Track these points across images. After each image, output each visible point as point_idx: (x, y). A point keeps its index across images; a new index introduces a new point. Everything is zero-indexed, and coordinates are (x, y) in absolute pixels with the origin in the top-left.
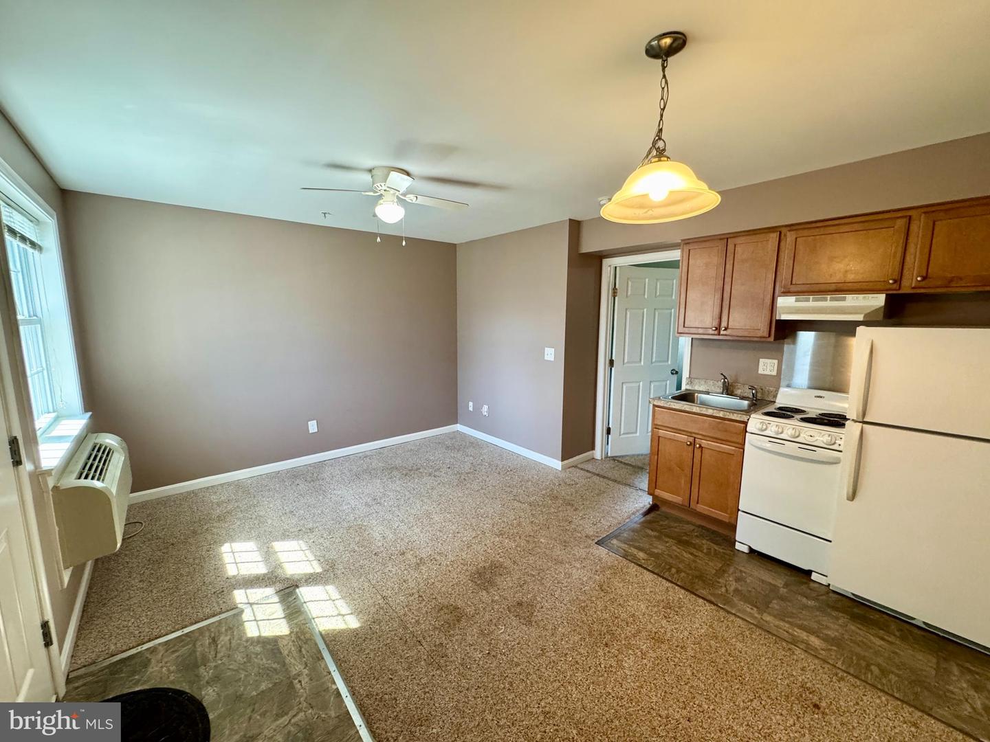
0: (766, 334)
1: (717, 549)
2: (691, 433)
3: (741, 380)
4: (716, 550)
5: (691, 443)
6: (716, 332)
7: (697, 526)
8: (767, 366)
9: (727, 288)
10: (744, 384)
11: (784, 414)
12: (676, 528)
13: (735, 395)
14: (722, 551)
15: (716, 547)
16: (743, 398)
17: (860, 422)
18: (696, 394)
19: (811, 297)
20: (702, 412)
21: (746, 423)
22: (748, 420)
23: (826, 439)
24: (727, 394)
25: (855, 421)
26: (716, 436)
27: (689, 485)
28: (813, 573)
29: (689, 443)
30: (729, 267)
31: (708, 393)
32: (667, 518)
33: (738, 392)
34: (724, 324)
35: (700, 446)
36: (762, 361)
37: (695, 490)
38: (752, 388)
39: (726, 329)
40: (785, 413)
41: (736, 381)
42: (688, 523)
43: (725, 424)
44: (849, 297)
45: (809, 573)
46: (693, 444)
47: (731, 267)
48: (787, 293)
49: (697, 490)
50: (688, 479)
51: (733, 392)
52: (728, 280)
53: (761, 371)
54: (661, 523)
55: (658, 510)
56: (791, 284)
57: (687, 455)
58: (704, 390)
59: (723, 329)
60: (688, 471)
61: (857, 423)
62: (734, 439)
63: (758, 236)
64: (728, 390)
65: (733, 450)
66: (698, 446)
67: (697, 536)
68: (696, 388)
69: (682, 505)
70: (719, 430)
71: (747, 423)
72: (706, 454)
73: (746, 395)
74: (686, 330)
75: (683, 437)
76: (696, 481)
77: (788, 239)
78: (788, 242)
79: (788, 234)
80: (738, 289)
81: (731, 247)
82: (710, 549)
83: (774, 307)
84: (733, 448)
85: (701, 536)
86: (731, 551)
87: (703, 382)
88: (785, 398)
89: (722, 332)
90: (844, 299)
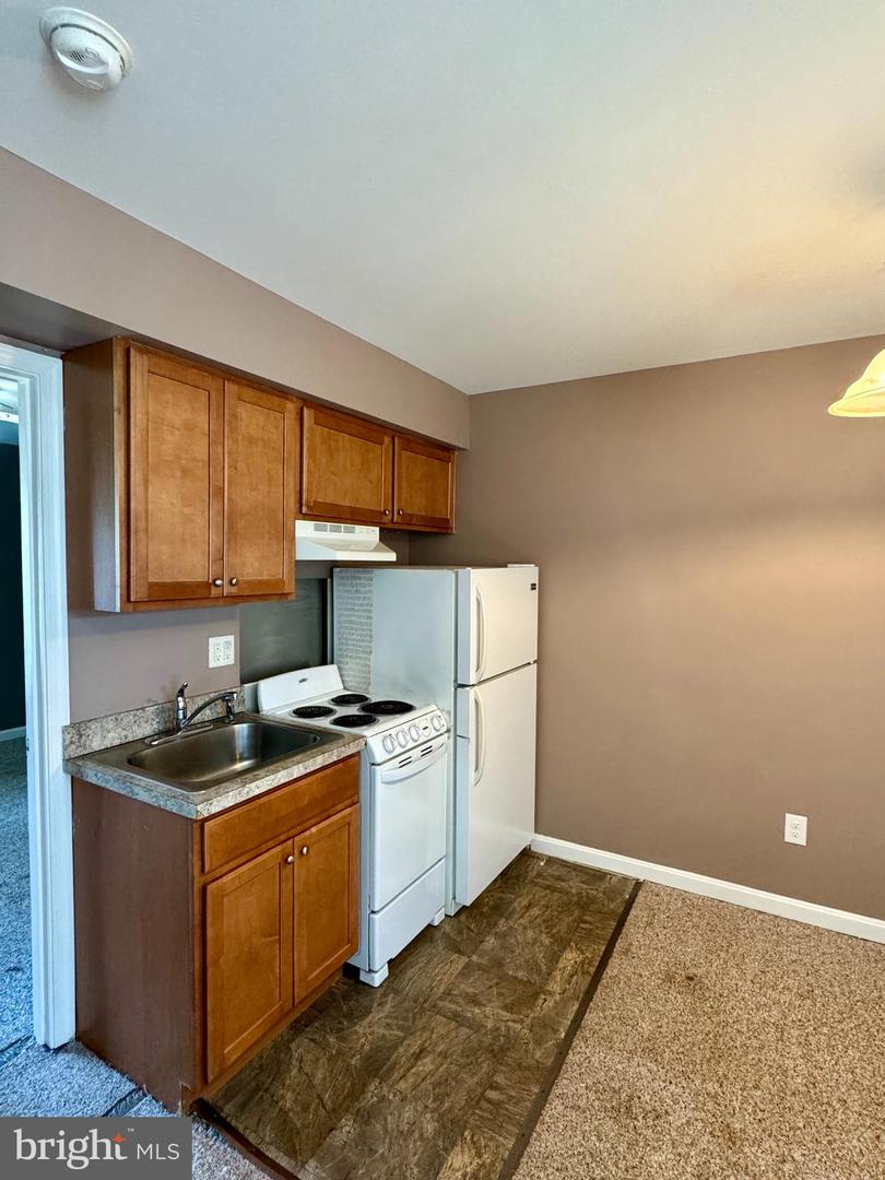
8: (221, 650)
19: (329, 524)
36: (212, 641)
53: (212, 663)
56: (313, 500)
59: (234, 581)
81: (231, 402)
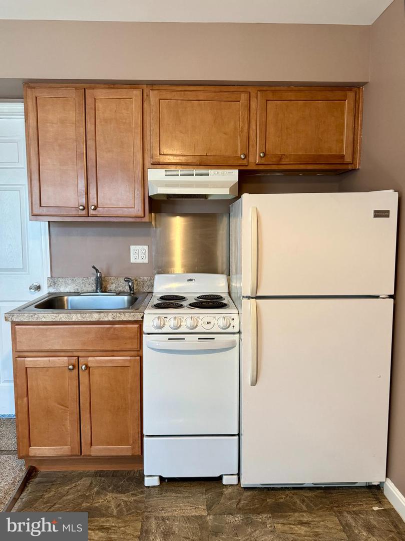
0: (140, 213)
1: (125, 499)
2: (72, 351)
3: (114, 272)
4: (125, 502)
5: (74, 366)
6: (84, 212)
7: (93, 476)
8: (139, 254)
9: (91, 154)
10: (117, 277)
11: (173, 303)
12: (67, 493)
13: (110, 291)
14: (132, 499)
15: (124, 497)
16: (119, 294)
17: (253, 298)
18: (66, 298)
20: (85, 320)
21: (140, 323)
22: (143, 318)
23: (222, 322)
24: (102, 292)
25: (249, 298)
26: (104, 348)
27: (77, 425)
28: (225, 478)
29: (71, 367)
30: (90, 127)
31: (77, 294)
32: (52, 483)
33: (112, 287)
34: (93, 201)
35: (87, 367)
36: (133, 248)
37: (86, 428)
38: (128, 280)
39: (95, 209)
40: (170, 302)
41: (109, 275)
42: (81, 476)
43: (115, 329)
44: (211, 172)
45: (220, 478)
46: (76, 366)
47: (93, 126)
48: (157, 164)
49: (89, 427)
50: (76, 417)
51: (106, 287)
52: (91, 143)
53: (133, 260)
54: (47, 495)
55: (35, 476)
56: (160, 154)
57: (70, 386)
58: (72, 291)
59: (93, 207)
60: (74, 406)
61: (251, 300)
62: (129, 347)
63: (119, 90)
64: (101, 286)
65: (130, 361)
66: (84, 367)
67: (98, 493)
68: (63, 289)
69: (71, 456)
70: (109, 339)
71: (142, 321)
72: (96, 374)
73: (121, 289)
74: (44, 211)
75: (62, 361)
76: (85, 416)
77: (151, 99)
78: (152, 103)
79: (152, 93)
80: (104, 157)
81: (89, 101)
82: (119, 505)
83: (146, 181)
84: (128, 358)
85: (103, 489)
86: (142, 493)
87: (70, 282)
88: (163, 286)
89: (91, 212)
90: (207, 174)
